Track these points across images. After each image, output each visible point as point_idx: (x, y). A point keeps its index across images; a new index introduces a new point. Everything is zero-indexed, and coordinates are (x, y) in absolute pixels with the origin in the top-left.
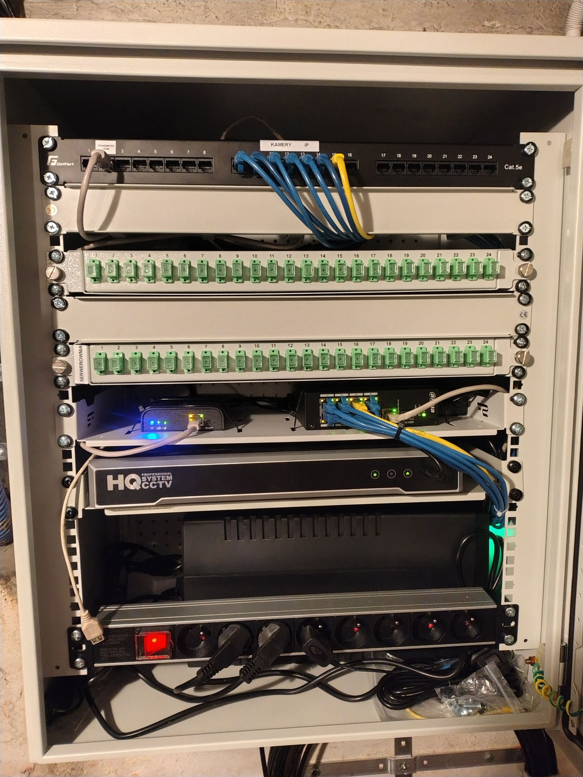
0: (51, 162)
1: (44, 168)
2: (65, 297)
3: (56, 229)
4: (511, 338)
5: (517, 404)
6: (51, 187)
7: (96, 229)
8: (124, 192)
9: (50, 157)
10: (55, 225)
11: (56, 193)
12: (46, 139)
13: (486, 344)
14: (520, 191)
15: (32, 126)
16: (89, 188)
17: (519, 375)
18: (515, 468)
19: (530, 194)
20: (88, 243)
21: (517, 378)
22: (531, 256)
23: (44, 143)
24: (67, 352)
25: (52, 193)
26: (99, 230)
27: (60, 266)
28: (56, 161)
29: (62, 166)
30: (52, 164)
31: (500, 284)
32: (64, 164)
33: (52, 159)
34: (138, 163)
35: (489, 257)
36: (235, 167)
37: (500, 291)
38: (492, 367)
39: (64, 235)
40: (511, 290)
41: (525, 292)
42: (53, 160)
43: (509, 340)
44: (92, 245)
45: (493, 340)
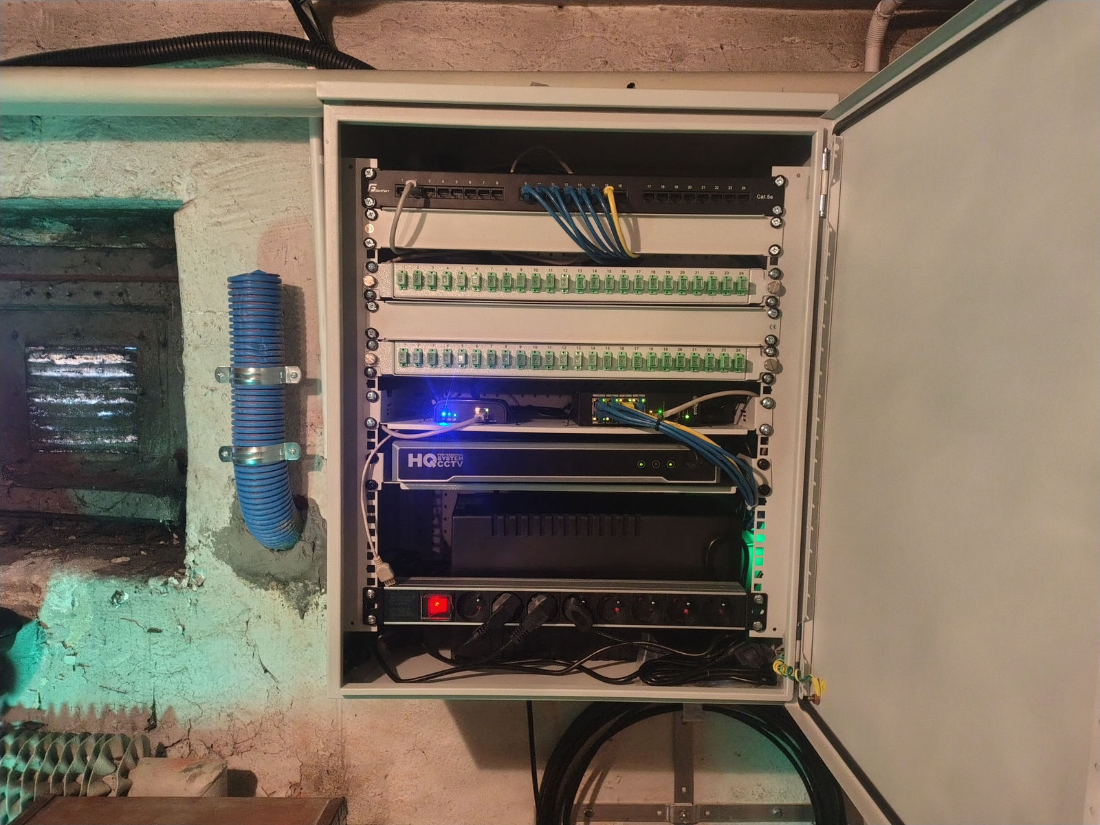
0: (371, 188)
1: (365, 194)
2: (377, 302)
3: (372, 244)
4: (761, 347)
5: (765, 407)
6: (370, 209)
7: (403, 245)
8: (428, 214)
9: (370, 185)
10: (372, 242)
11: (374, 215)
12: (368, 170)
13: (739, 352)
14: (770, 218)
15: (357, 159)
16: (402, 211)
17: (768, 381)
18: (765, 465)
19: (779, 221)
20: (396, 256)
21: (767, 383)
22: (780, 275)
23: (366, 173)
24: (376, 347)
25: (371, 214)
26: (407, 246)
27: (374, 275)
28: (375, 188)
29: (380, 193)
30: (372, 191)
31: (751, 299)
32: (382, 191)
33: (372, 186)
34: (442, 191)
35: (742, 275)
36: (522, 196)
37: (751, 305)
38: (744, 373)
39: (378, 249)
40: (762, 305)
41: (774, 307)
42: (373, 188)
43: (760, 349)
44: (399, 258)
45: (745, 349)
